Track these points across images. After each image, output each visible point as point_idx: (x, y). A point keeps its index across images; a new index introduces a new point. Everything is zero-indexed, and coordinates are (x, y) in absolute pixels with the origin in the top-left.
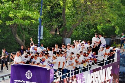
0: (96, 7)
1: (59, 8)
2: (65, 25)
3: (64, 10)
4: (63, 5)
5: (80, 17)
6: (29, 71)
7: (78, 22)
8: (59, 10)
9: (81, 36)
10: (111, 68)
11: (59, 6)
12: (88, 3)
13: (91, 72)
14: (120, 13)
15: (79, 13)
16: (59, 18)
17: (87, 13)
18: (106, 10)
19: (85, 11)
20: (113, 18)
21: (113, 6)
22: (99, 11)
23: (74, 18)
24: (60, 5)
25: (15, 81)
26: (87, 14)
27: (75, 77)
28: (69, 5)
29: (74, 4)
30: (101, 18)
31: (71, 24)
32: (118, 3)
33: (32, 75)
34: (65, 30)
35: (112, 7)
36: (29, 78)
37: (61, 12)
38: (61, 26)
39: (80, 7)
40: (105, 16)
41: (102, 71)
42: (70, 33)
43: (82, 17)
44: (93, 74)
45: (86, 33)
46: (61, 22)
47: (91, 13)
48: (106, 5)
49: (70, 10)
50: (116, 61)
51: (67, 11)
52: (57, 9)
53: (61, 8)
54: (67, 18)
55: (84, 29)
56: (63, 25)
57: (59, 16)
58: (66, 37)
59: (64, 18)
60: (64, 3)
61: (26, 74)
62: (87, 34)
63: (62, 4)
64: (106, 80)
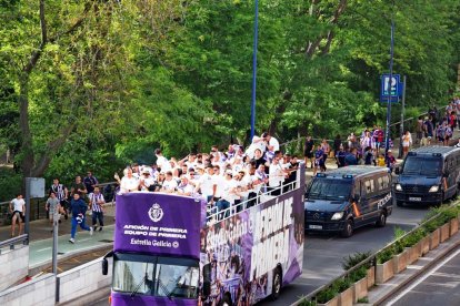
0: (107, 94)
1: (10, 99)
2: (30, 143)
3: (25, 104)
4: (22, 92)
5: (66, 122)
6: (156, 206)
7: (61, 136)
8: (12, 106)
9: (71, 171)
10: (291, 200)
11: (11, 96)
12: (87, 84)
13: (262, 209)
14: (170, 108)
15: (64, 110)
16: (13, 126)
17: (86, 110)
18: (133, 100)
19: (80, 104)
20: (153, 120)
21: (153, 90)
22: (116, 104)
23: (51, 126)
24: (12, 91)
25: (126, 227)
26: (86, 112)
27: (238, 218)
28: (37, 91)
29: (50, 87)
30: (122, 122)
31: (43, 141)
32: (166, 82)
33: (162, 214)
34: (30, 156)
35: (149, 93)
36: (156, 220)
37: (17, 110)
38: (18, 145)
39: (66, 93)
40: (133, 118)
41: (277, 207)
42: (43, 164)
43: (71, 121)
44: (264, 212)
45: (83, 162)
46: (17, 136)
47: (96, 109)
48: (135, 88)
49: (39, 104)
50: (298, 186)
51: (32, 107)
52: (7, 103)
53: (15, 99)
54: (31, 127)
55: (79, 151)
56: (24, 143)
57: (12, 119)
58: (33, 176)
59: (25, 125)
60: (22, 86)
61: (150, 213)
62: (87, 166)
63: (17, 88)
64: (285, 225)
